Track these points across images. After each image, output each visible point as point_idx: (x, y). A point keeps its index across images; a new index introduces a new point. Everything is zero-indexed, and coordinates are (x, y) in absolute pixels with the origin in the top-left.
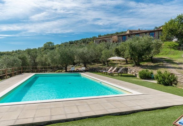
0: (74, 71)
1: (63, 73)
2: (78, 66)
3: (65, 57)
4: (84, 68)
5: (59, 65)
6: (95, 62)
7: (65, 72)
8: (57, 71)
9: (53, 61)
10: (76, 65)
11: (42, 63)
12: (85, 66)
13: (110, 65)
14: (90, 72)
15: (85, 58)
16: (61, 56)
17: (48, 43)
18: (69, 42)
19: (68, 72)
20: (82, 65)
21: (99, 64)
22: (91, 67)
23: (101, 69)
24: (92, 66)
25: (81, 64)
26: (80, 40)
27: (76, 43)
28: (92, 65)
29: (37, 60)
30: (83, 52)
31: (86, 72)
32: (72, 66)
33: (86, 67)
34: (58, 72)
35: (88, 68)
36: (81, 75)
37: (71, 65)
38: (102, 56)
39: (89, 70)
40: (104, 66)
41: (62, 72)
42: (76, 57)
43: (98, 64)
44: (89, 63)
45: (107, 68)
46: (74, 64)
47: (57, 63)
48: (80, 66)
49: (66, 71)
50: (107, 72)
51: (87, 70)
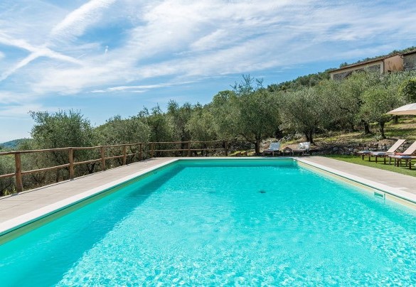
0: (278, 154)
1: (251, 158)
2: (290, 140)
3: (254, 114)
4: (306, 145)
5: (240, 138)
6: (338, 129)
7: (255, 155)
8: (235, 153)
9: (225, 126)
10: (283, 138)
11: (200, 132)
12: (309, 139)
13: (390, 133)
14: (324, 155)
15: (310, 118)
16: (244, 112)
17: (221, 93)
18: (269, 87)
19: (262, 156)
20: (300, 138)
21: (350, 135)
22: (327, 141)
23: (361, 146)
24: (329, 139)
25: (297, 135)
26: (294, 81)
27: (284, 89)
28: (328, 137)
29: (189, 127)
30: (303, 101)
31: (311, 155)
32: (274, 139)
33: (312, 142)
34: (237, 155)
35: (318, 143)
36: (299, 164)
37: (272, 137)
38: (364, 108)
39: (322, 150)
40: (368, 137)
41: (246, 156)
42: (282, 116)
43: (345, 133)
44: (319, 132)
45: (382, 143)
46: (279, 135)
47: (232, 132)
48: (296, 139)
49: (258, 154)
50: (384, 156)
51: (316, 151)
